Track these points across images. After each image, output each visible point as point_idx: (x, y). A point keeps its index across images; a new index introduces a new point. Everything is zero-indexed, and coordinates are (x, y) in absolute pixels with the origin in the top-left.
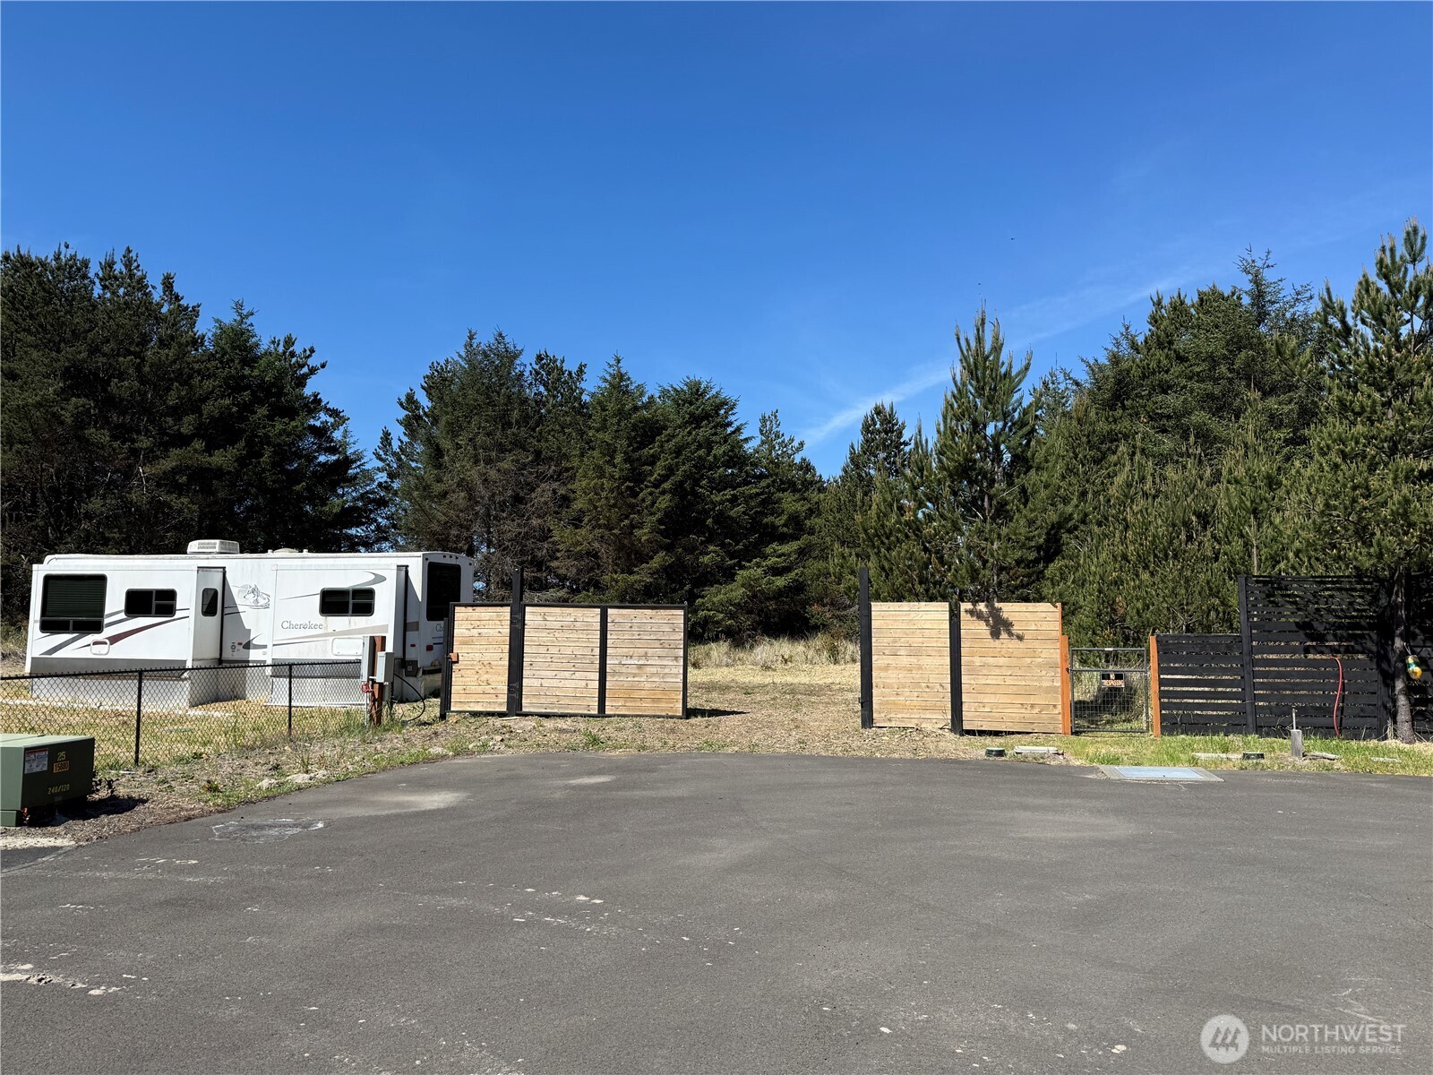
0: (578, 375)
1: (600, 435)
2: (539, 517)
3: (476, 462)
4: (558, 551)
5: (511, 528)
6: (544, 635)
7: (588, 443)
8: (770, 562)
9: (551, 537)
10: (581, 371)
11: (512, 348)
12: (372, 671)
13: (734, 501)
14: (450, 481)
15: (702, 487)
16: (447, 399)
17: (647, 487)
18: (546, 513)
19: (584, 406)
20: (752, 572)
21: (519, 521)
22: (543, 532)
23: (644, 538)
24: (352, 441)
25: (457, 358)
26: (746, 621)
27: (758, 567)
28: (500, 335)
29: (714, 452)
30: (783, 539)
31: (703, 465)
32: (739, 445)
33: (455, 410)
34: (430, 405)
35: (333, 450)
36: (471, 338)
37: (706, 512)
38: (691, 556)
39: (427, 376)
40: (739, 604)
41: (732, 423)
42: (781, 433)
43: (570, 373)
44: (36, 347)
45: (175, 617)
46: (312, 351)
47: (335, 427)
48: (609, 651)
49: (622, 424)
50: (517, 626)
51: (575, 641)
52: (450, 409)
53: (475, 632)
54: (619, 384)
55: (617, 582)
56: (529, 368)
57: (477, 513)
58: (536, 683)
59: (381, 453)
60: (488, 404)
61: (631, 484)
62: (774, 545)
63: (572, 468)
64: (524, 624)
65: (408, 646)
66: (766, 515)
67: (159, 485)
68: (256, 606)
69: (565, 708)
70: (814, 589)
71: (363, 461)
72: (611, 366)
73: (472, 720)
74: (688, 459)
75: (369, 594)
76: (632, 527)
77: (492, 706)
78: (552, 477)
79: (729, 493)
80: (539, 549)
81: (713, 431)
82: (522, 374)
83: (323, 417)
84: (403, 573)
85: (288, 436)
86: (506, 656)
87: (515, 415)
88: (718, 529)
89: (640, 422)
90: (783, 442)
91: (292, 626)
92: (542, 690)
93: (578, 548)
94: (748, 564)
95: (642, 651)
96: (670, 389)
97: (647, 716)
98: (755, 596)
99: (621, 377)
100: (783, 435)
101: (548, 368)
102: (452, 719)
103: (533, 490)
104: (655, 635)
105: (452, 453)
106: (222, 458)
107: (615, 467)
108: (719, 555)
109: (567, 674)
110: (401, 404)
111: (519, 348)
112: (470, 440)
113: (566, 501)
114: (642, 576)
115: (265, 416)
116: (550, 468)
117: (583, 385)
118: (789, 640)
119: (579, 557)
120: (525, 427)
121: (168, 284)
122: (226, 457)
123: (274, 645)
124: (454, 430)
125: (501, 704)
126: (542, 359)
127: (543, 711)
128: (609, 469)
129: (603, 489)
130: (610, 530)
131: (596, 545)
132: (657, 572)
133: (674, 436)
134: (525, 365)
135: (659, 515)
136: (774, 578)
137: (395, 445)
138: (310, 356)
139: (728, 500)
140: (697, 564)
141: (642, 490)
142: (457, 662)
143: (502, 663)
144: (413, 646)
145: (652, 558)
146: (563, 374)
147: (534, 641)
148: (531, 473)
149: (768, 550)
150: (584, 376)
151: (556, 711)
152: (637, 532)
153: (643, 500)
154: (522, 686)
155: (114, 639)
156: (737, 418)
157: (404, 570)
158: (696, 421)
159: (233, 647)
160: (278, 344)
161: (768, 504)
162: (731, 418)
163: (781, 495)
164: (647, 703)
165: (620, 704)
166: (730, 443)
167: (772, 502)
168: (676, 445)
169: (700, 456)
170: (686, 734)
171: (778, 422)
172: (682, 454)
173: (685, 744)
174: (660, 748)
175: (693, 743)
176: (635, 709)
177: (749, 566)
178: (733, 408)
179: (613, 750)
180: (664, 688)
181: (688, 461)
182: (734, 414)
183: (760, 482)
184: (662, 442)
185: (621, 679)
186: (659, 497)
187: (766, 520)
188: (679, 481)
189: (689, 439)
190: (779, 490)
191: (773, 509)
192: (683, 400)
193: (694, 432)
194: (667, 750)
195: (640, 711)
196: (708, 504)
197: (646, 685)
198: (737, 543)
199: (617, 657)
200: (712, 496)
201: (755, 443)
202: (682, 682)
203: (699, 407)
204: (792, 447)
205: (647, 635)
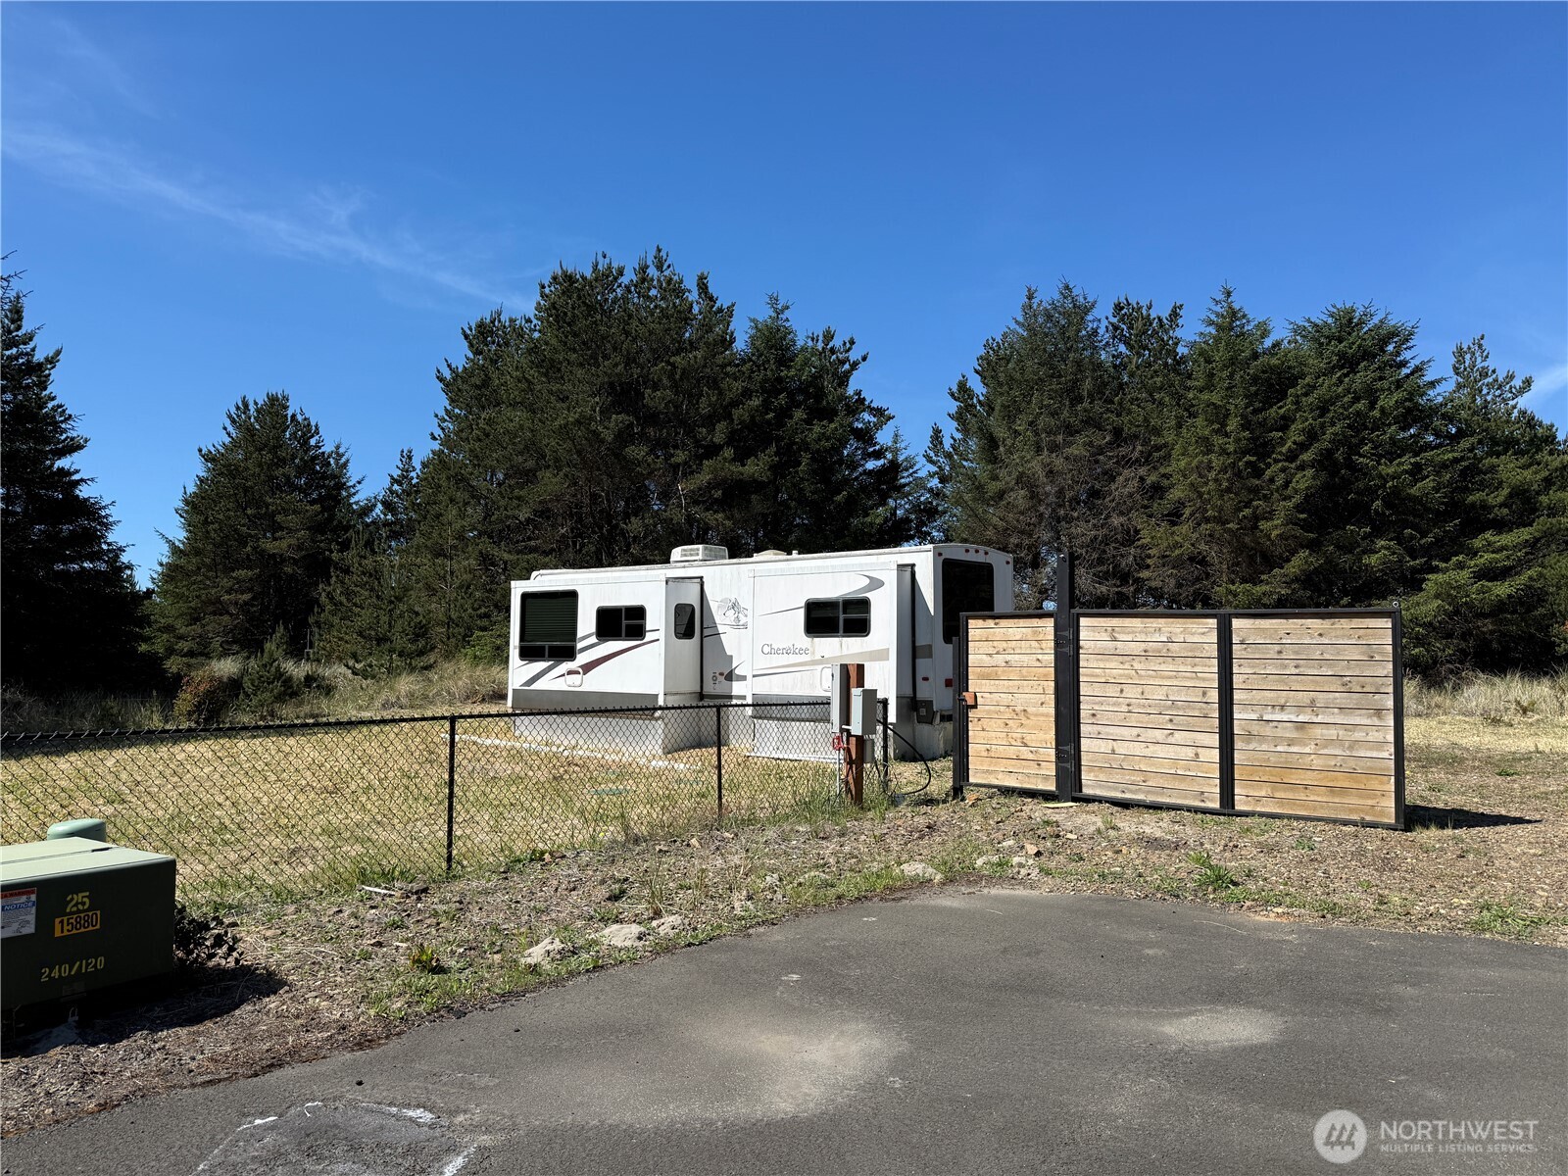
0: (1172, 321)
1: (1205, 396)
2: (1122, 514)
3: (1039, 450)
4: (1149, 556)
5: (1083, 530)
6: (1112, 665)
7: (1186, 410)
8: (1482, 560)
9: (1138, 540)
10: (1175, 314)
11: (1082, 300)
12: (846, 717)
13: (1416, 472)
14: (1007, 478)
15: (1361, 456)
16: (1002, 377)
17: (1276, 461)
18: (1131, 509)
19: (1183, 360)
20: (1452, 576)
21: (1095, 521)
22: (1128, 532)
23: (1275, 533)
24: (903, 446)
25: (1013, 326)
26: (1444, 649)
27: (1462, 568)
28: (1067, 287)
29: (1380, 403)
30: (1500, 526)
31: (1363, 424)
32: (1419, 392)
33: (1011, 389)
34: (984, 391)
35: (878, 455)
36: (1030, 297)
37: (1372, 492)
38: (1349, 556)
39: (981, 357)
40: (1430, 624)
41: (1407, 362)
42: (1491, 369)
43: (1160, 320)
44: (581, 365)
45: (644, 641)
46: (852, 342)
47: (879, 426)
48: (1237, 696)
49: (1237, 377)
50: (1066, 650)
51: (1170, 677)
52: (1006, 388)
53: (1000, 659)
54: (1230, 322)
55: (1235, 595)
56: (1104, 323)
57: (1041, 515)
58: (1105, 746)
59: (932, 454)
60: (1052, 376)
61: (1253, 459)
62: (1488, 535)
63: (1165, 445)
64: (1078, 647)
65: (919, 681)
66: (1471, 491)
67: (696, 503)
68: (738, 625)
69: (1157, 794)
71: (915, 469)
72: (1217, 303)
73: (1002, 800)
74: (1341, 417)
75: (863, 605)
76: (1256, 518)
77: (1033, 780)
78: (1137, 460)
79: (1407, 461)
80: (1122, 556)
81: (1378, 374)
82: (1095, 332)
83: (866, 416)
84: (908, 575)
85: (828, 440)
86: (1051, 699)
87: (1087, 385)
88: (1391, 515)
89: (1264, 372)
90: (1496, 380)
91: (774, 652)
92: (1115, 760)
93: (1177, 552)
94: (1444, 565)
95: (1305, 698)
96: (1306, 324)
97: (1319, 819)
98: (1457, 612)
99: (1233, 314)
100: (1494, 371)
101: (1132, 322)
102: (970, 797)
103: (1113, 479)
104: (1330, 667)
105: (1009, 442)
106: (755, 468)
107: (1227, 435)
108: (1394, 553)
109: (1159, 735)
110: (952, 395)
111: (1090, 299)
112: (1031, 424)
113: (1158, 491)
114: (1273, 584)
115: (802, 420)
116: (1134, 449)
117: (1178, 333)
118: (1522, 677)
119: (1177, 564)
120: (1100, 399)
121: (703, 286)
122: (758, 465)
123: (754, 676)
124: (1010, 414)
125: (1046, 778)
126: (1122, 308)
127: (1119, 795)
128: (1218, 440)
129: (1210, 468)
130: (1223, 524)
131: (1203, 547)
132: (1297, 579)
133: (1314, 387)
134: (1099, 320)
135: (1297, 499)
136: (1490, 584)
137: (947, 443)
138: (850, 349)
139: (1406, 472)
140: (1360, 568)
141: (1269, 466)
142: (975, 706)
143: (1043, 710)
144: (926, 679)
145: (1288, 560)
146: (1151, 324)
147: (1097, 676)
148: (1110, 458)
149: (1478, 543)
150: (1180, 321)
151: (1140, 797)
152: (1263, 525)
153: (1272, 480)
154: (1080, 751)
155: (588, 668)
156: (1413, 356)
157: (908, 571)
158: (1349, 363)
159: (715, 678)
160: (817, 340)
161: (1471, 474)
162: (1406, 355)
163: (1494, 460)
164: (1318, 795)
165: (1263, 794)
166: (1405, 390)
167: (1481, 472)
168: (1319, 399)
169: (1358, 412)
170: (1421, 874)
171: (1485, 354)
172: (1329, 410)
173: (1432, 908)
174: (1372, 913)
175: (1451, 906)
176: (1294, 804)
177: (1446, 567)
178: (1407, 340)
179: (1262, 908)
180: (1355, 769)
181: (1339, 420)
182: (1409, 348)
183: (1458, 443)
184: (1298, 396)
185: (1264, 747)
186: (1296, 474)
187: (1471, 499)
188: (1326, 450)
189: (1340, 389)
190: (1490, 454)
191: (1482, 482)
192: (1328, 337)
193: (1347, 379)
194: (1393, 921)
195: (1306, 809)
196: (1373, 479)
197: (1315, 762)
198: (1424, 535)
199: (1254, 708)
200: (1380, 468)
201: (1447, 388)
202: (1393, 757)
203: (1353, 343)
204: (1511, 387)
205: (1314, 667)
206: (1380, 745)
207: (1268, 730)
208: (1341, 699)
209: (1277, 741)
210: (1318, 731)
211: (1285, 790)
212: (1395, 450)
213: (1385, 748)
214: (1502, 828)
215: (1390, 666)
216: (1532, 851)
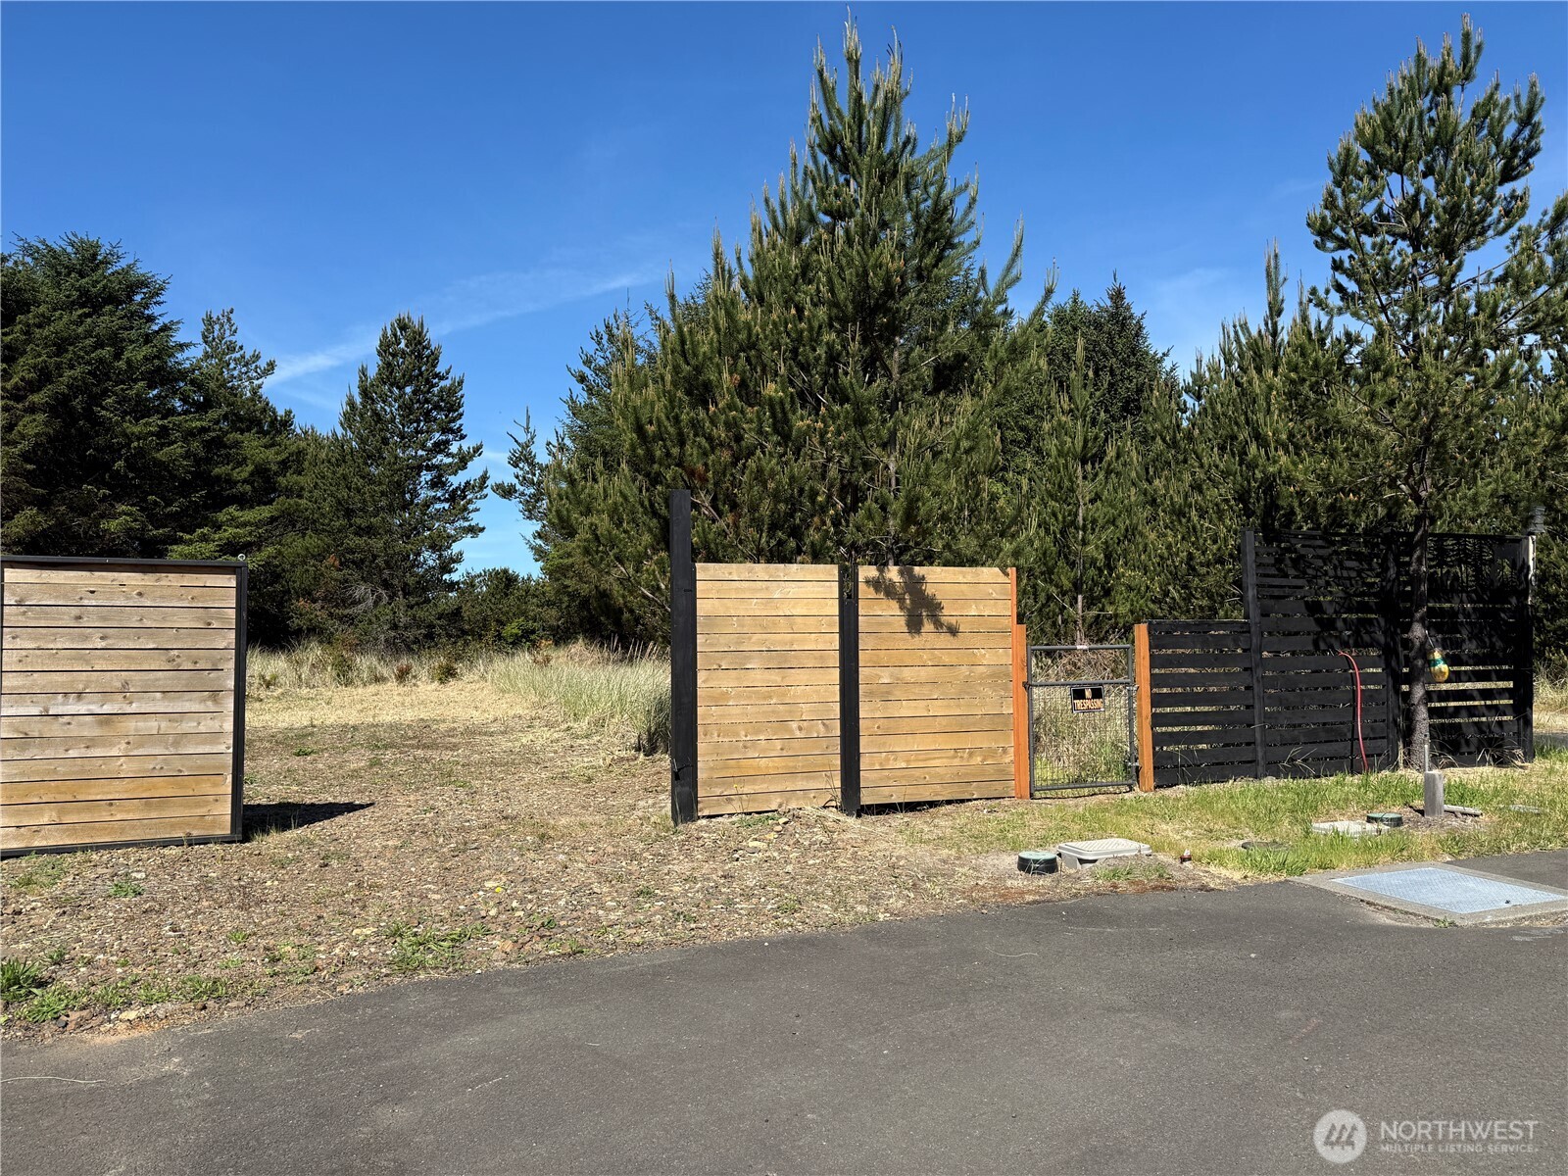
8: (226, 534)
13: (163, 435)
15: (103, 408)
20: (197, 547)
27: (207, 541)
29: (126, 355)
30: (243, 502)
31: (107, 374)
32: (166, 352)
37: (114, 451)
38: (85, 519)
41: (155, 318)
42: (239, 344)
48: (9, 682)
62: (232, 509)
66: (216, 464)
70: (298, 578)
74: (81, 361)
79: (155, 422)
81: (124, 323)
88: (133, 478)
90: (243, 357)
94: (188, 537)
95: (114, 681)
96: (41, 247)
100: (241, 348)
104: (151, 637)
108: (135, 520)
133: (50, 320)
135: (24, 446)
139: (153, 434)
140: (97, 533)
145: (9, 518)
149: (222, 517)
156: (163, 312)
158: (92, 303)
161: (217, 446)
162: (154, 310)
163: (238, 436)
164: (128, 812)
165: (45, 820)
166: (155, 346)
167: (225, 446)
168: (56, 333)
169: (101, 359)
170: (295, 901)
171: (233, 328)
172: (67, 351)
173: (337, 951)
174: (267, 980)
175: (356, 943)
176: (93, 828)
177: (190, 540)
178: (158, 295)
179: (100, 1018)
180: (180, 771)
181: (80, 364)
182: (159, 303)
183: (207, 413)
184: (28, 326)
185: (49, 753)
186: (23, 416)
187: (217, 471)
188: (63, 394)
189: (80, 330)
190: (234, 429)
191: (228, 456)
192: (67, 267)
193: (89, 320)
194: (301, 988)
195: (109, 834)
196: (117, 437)
197: (124, 767)
198: (169, 503)
199: (35, 698)
200: (125, 425)
201: (196, 353)
202: (231, 750)
203: (98, 282)
204: (256, 367)
205: (128, 638)
206: (216, 735)
207: (55, 729)
208: (165, 680)
209: (69, 742)
210: (131, 725)
211: (79, 811)
212: (140, 409)
213: (222, 740)
214: (340, 819)
215: (232, 635)
216: (390, 843)
